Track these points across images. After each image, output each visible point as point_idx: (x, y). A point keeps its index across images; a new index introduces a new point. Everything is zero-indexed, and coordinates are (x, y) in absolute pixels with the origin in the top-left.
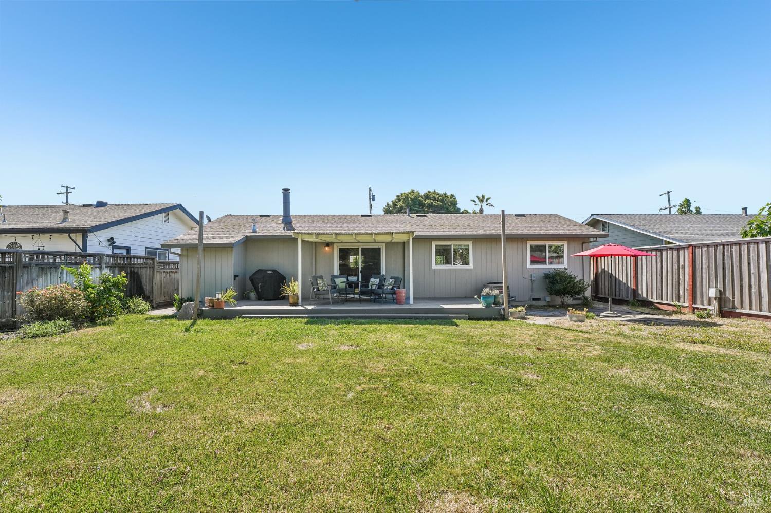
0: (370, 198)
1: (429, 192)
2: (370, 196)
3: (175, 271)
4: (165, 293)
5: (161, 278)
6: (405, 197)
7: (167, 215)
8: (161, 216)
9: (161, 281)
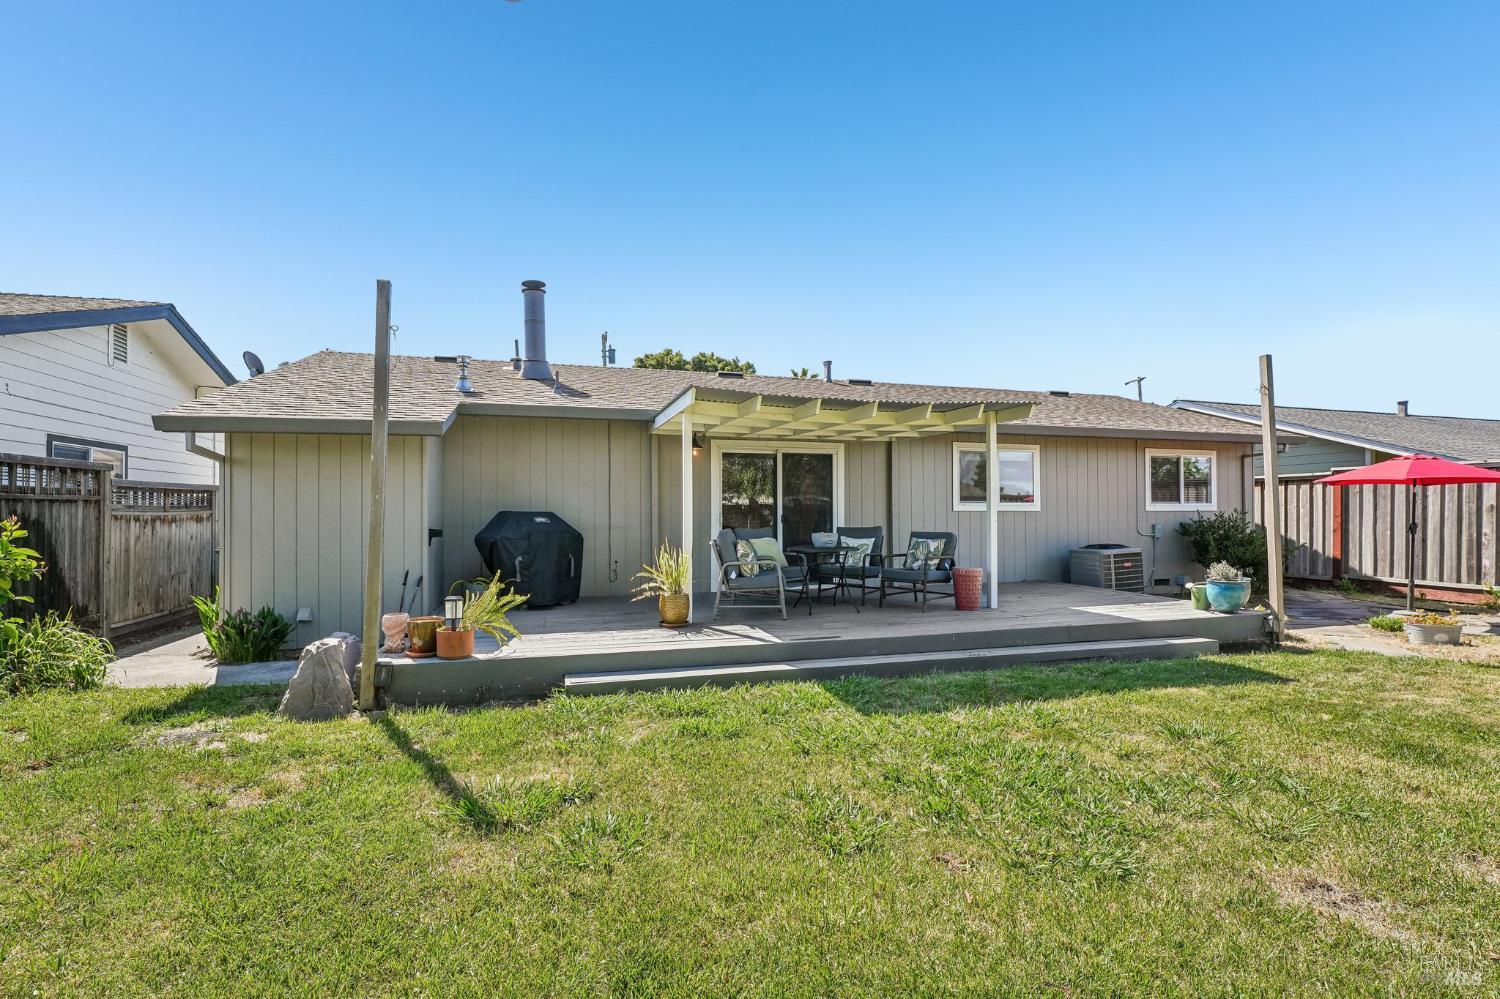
0: (604, 357)
1: (703, 355)
2: (604, 351)
3: (170, 514)
4: (138, 590)
5: (127, 540)
6: (658, 361)
7: (121, 335)
8: (99, 338)
9: (127, 550)
